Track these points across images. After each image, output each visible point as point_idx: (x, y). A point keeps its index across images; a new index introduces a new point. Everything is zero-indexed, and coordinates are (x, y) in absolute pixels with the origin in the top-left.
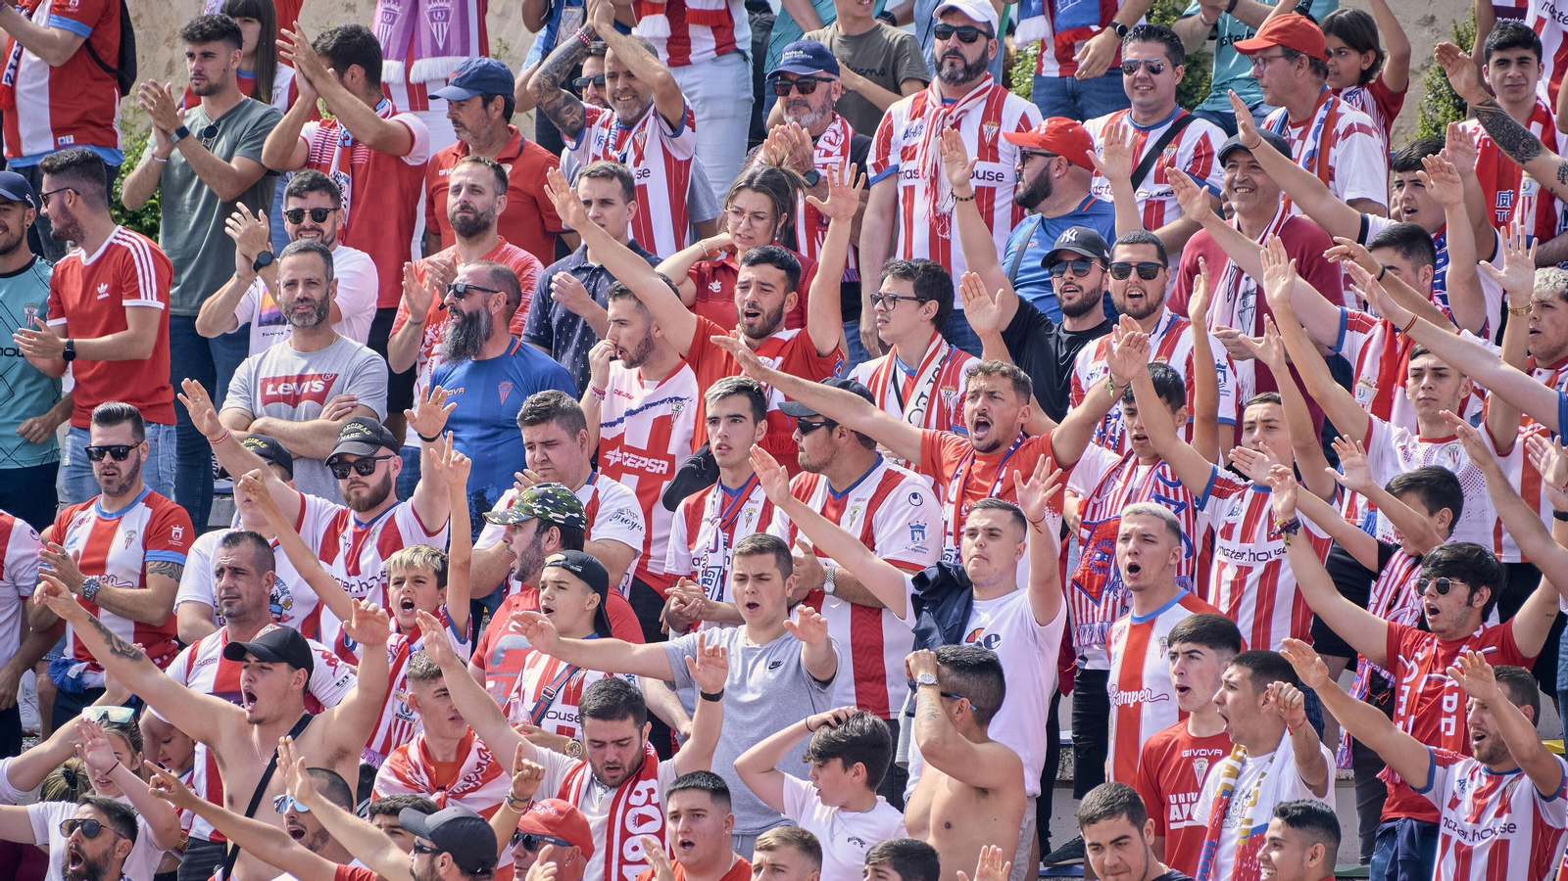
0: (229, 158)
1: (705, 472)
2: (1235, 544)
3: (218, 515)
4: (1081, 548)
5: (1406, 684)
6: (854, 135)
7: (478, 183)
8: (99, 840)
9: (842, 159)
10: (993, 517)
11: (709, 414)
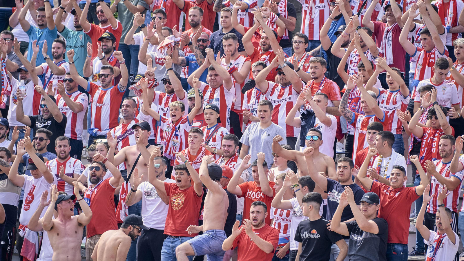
0: (136, 5)
1: (252, 84)
2: (384, 105)
3: (131, 94)
4: (349, 104)
5: (425, 139)
6: (287, 2)
7: (195, 14)
8: (100, 171)
9: (285, 9)
10: (319, 97)
11: (253, 70)
